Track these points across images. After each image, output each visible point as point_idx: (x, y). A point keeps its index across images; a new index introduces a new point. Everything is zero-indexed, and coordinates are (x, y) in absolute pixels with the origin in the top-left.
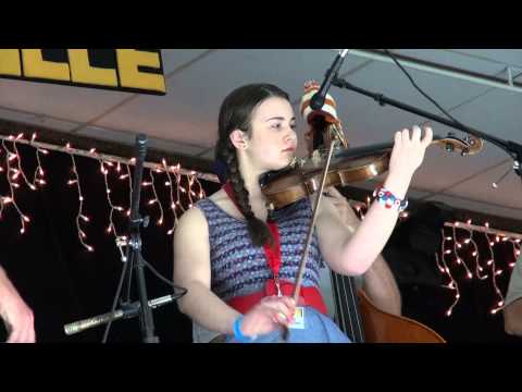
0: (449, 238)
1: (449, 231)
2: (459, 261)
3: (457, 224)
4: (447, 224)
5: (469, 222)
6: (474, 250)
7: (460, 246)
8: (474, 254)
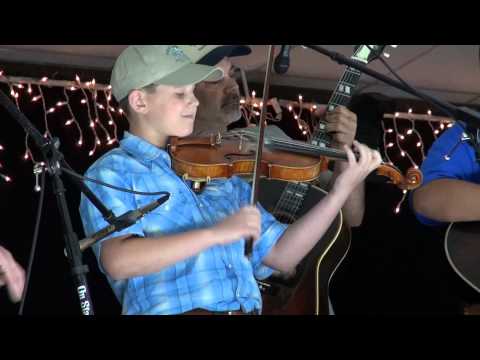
0: (390, 131)
1: (389, 123)
2: (403, 154)
3: (397, 115)
4: (386, 116)
5: (410, 111)
6: (418, 141)
7: (402, 137)
8: (419, 144)
